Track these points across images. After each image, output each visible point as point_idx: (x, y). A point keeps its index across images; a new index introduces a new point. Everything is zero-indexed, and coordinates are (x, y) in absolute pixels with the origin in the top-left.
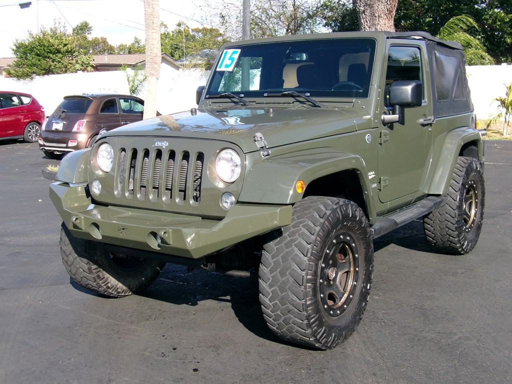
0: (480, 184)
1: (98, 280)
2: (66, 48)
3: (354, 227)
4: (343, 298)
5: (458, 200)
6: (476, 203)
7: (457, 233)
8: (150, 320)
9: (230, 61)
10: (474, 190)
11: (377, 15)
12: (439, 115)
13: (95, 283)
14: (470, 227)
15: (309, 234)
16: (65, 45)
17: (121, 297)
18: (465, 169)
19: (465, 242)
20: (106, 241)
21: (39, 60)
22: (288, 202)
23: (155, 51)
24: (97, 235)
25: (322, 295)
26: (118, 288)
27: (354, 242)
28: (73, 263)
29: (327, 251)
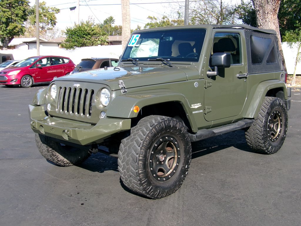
0: (284, 114)
1: (53, 156)
2: (93, 32)
3: (175, 133)
4: (170, 172)
5: (264, 122)
6: (281, 125)
7: (263, 141)
8: (75, 178)
10: (280, 116)
11: (266, 12)
13: (51, 158)
14: (276, 139)
15: (142, 135)
16: (93, 30)
17: (67, 166)
18: (270, 104)
19: (270, 146)
20: (47, 135)
21: (79, 39)
22: (129, 117)
23: (127, 34)
24: (43, 132)
25: (151, 169)
26: (64, 161)
27: (176, 141)
29: (156, 145)
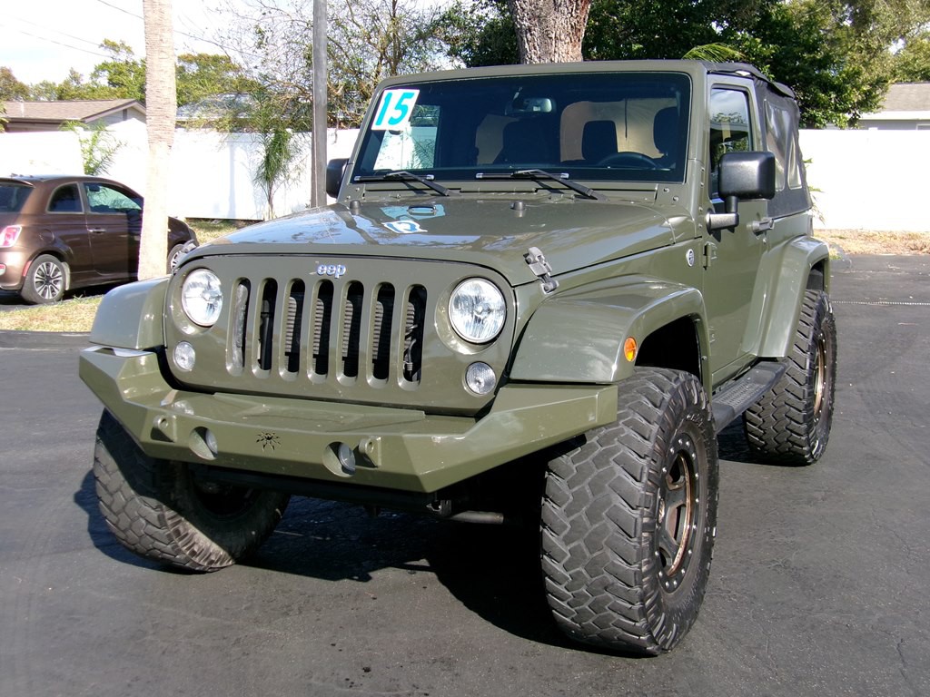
0: (832, 339)
1: (176, 540)
3: (697, 422)
4: (678, 555)
5: (808, 367)
6: (824, 371)
7: (804, 426)
8: (291, 613)
9: (399, 113)
10: (823, 348)
11: (553, 36)
13: (169, 546)
14: (818, 414)
18: (815, 312)
19: (815, 442)
20: (223, 463)
22: (612, 380)
24: (204, 451)
25: (657, 554)
26: (211, 554)
27: (695, 452)
28: (124, 507)
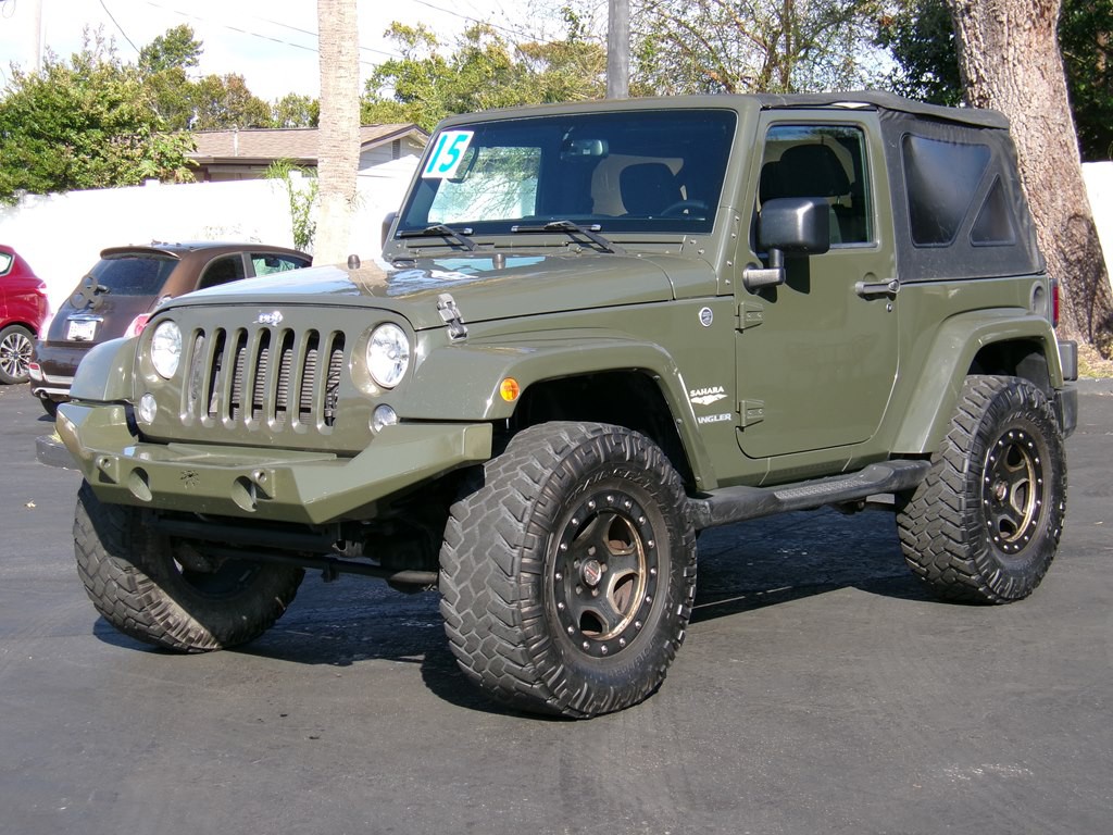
0: (1048, 443)
1: (148, 608)
3: (638, 482)
4: (621, 625)
5: (965, 471)
6: (1039, 489)
8: (247, 682)
9: (451, 157)
10: (1033, 453)
11: (1004, 19)
12: (921, 276)
13: (141, 614)
14: (1021, 542)
15: (530, 481)
16: (113, 104)
17: (196, 651)
18: (989, 401)
19: (994, 570)
20: (159, 505)
21: (38, 150)
22: (484, 417)
24: (143, 493)
25: (560, 605)
27: (643, 514)
28: (98, 570)
29: (574, 521)
